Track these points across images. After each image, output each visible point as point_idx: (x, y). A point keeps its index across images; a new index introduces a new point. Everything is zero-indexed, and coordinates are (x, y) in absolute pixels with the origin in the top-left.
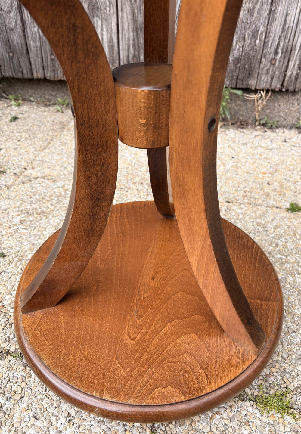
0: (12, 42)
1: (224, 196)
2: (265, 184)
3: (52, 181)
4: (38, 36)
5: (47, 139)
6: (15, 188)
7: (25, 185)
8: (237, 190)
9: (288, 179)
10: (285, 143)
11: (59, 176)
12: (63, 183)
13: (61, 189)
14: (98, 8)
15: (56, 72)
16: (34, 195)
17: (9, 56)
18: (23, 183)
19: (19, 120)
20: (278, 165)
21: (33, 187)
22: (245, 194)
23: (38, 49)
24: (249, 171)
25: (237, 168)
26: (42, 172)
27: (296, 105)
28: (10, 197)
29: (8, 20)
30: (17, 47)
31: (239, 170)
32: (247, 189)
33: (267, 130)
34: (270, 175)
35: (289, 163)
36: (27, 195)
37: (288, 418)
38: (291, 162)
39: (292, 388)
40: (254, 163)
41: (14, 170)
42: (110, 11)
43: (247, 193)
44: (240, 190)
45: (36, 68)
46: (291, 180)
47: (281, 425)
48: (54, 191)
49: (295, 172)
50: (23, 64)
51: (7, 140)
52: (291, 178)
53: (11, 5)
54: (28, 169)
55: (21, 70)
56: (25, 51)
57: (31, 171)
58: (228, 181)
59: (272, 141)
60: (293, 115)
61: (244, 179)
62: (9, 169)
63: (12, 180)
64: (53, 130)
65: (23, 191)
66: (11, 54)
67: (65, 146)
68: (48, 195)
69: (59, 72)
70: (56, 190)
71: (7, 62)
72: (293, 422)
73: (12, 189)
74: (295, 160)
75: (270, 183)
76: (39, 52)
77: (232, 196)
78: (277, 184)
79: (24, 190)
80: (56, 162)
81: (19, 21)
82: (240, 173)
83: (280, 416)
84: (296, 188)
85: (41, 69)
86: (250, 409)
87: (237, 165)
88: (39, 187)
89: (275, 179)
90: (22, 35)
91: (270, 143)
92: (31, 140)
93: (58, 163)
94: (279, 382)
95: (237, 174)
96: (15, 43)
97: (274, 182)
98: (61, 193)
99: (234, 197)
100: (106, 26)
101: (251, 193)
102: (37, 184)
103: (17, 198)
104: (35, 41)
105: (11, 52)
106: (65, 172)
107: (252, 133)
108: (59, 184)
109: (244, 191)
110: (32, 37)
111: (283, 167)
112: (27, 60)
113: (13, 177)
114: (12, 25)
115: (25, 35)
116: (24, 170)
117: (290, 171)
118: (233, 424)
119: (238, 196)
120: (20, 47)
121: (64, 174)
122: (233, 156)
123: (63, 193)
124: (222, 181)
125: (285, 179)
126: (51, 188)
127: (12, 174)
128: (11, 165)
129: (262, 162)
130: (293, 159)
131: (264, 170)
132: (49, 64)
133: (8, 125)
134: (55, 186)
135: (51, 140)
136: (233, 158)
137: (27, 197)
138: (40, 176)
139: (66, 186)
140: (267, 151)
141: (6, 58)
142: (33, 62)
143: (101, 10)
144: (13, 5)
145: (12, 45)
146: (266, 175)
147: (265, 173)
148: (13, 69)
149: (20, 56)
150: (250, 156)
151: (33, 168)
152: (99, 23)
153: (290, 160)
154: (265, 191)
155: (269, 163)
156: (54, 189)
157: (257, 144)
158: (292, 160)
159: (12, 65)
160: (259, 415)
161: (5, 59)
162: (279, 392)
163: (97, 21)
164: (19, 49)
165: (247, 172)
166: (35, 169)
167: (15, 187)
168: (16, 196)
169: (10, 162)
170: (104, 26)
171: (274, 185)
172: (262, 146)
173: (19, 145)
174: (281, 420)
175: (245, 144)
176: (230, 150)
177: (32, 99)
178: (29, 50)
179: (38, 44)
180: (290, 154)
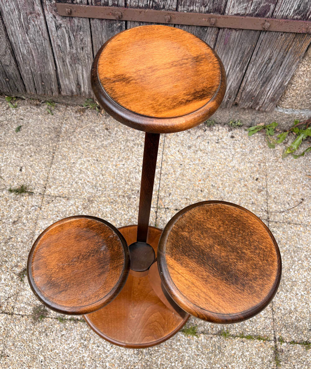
0: (8, 73)
1: (174, 205)
2: (199, 191)
3: (66, 199)
4: (30, 71)
5: (50, 152)
6: (44, 209)
7: (50, 204)
8: (182, 199)
9: (214, 185)
10: (217, 144)
11: (69, 193)
12: (74, 201)
13: (74, 207)
14: (79, 59)
15: (46, 92)
16: (59, 214)
17: (6, 80)
18: (49, 203)
19: (22, 128)
20: (209, 170)
21: (56, 206)
22: (186, 202)
23: (31, 79)
24: (191, 178)
25: (183, 175)
26: (57, 190)
27: (228, 112)
28: (45, 217)
29: (3, 60)
30: (13, 76)
31: (185, 178)
32: (188, 197)
33: (206, 128)
34: (203, 182)
35: (217, 167)
36: (55, 214)
37: (195, 337)
38: (219, 166)
39: (198, 324)
40: (195, 169)
41: (38, 189)
42: (88, 61)
43: (188, 201)
44: (184, 198)
45: (29, 89)
46: (216, 185)
47: (192, 340)
48: (70, 208)
49: (219, 178)
50: (18, 86)
51: (22, 156)
52: (216, 184)
53: (6, 52)
54: (47, 187)
55: (16, 89)
56: (19, 78)
57: (50, 190)
58: (177, 190)
59: (208, 142)
60: (225, 117)
61: (186, 187)
62: (34, 189)
63: (40, 200)
64: (51, 139)
65: (51, 211)
66: (7, 80)
67: (65, 160)
68: (67, 213)
69: (49, 92)
70: (71, 208)
71: (5, 84)
72: (197, 338)
73: (43, 209)
74: (221, 164)
75: (202, 190)
76: (31, 81)
77: (179, 204)
78: (206, 190)
79: (51, 209)
80: (64, 179)
81: (13, 61)
82: (185, 181)
83: (192, 336)
84: (217, 193)
85: (34, 90)
86: (181, 335)
87: (183, 172)
88: (60, 205)
89: (206, 185)
90: (16, 69)
91: (207, 144)
92: (39, 154)
93: (66, 180)
94: (193, 322)
95: (183, 183)
96: (10, 73)
97: (205, 189)
98: (75, 210)
99: (180, 205)
100: (85, 69)
101: (190, 200)
102: (57, 203)
103: (49, 217)
104: (28, 74)
105: (7, 78)
106: (73, 190)
107: (195, 133)
108: (72, 202)
109: (186, 199)
110: (25, 72)
111: (213, 172)
112: (21, 83)
113: (40, 197)
114: (8, 63)
115: (18, 69)
116: (44, 189)
117: (216, 176)
118: (174, 341)
119: (182, 204)
120: (15, 76)
121: (72, 191)
122: (181, 164)
123: (76, 210)
124: (174, 190)
125: (212, 185)
126: (68, 206)
127: (38, 193)
128: (34, 184)
129: (200, 168)
130: (220, 163)
131: (200, 177)
132: (40, 87)
133: (17, 136)
134: (70, 205)
135: (54, 153)
136: (181, 165)
137: (54, 216)
138: (57, 195)
139: (77, 203)
140: (204, 155)
141: (4, 82)
142: (26, 85)
143: (81, 60)
144: (7, 52)
145: (7, 74)
146: (201, 182)
147: (200, 181)
148: (9, 88)
149: (15, 81)
150: (192, 162)
151: (50, 187)
152: (80, 67)
153: (218, 164)
154: (199, 198)
155: (204, 168)
156: (70, 207)
157: (198, 147)
158: (220, 165)
159: (9, 86)
160: (184, 337)
161: (2, 82)
162: (193, 327)
163: (78, 66)
164: (14, 77)
165: (190, 180)
166: (52, 188)
167: (44, 207)
168: (48, 216)
169: (32, 181)
170: (84, 69)
171: (205, 192)
172: (201, 148)
173: (33, 161)
174: (192, 338)
175: (190, 147)
176: (179, 156)
177: (24, 97)
178: (23, 78)
179: (30, 76)
180: (219, 157)
